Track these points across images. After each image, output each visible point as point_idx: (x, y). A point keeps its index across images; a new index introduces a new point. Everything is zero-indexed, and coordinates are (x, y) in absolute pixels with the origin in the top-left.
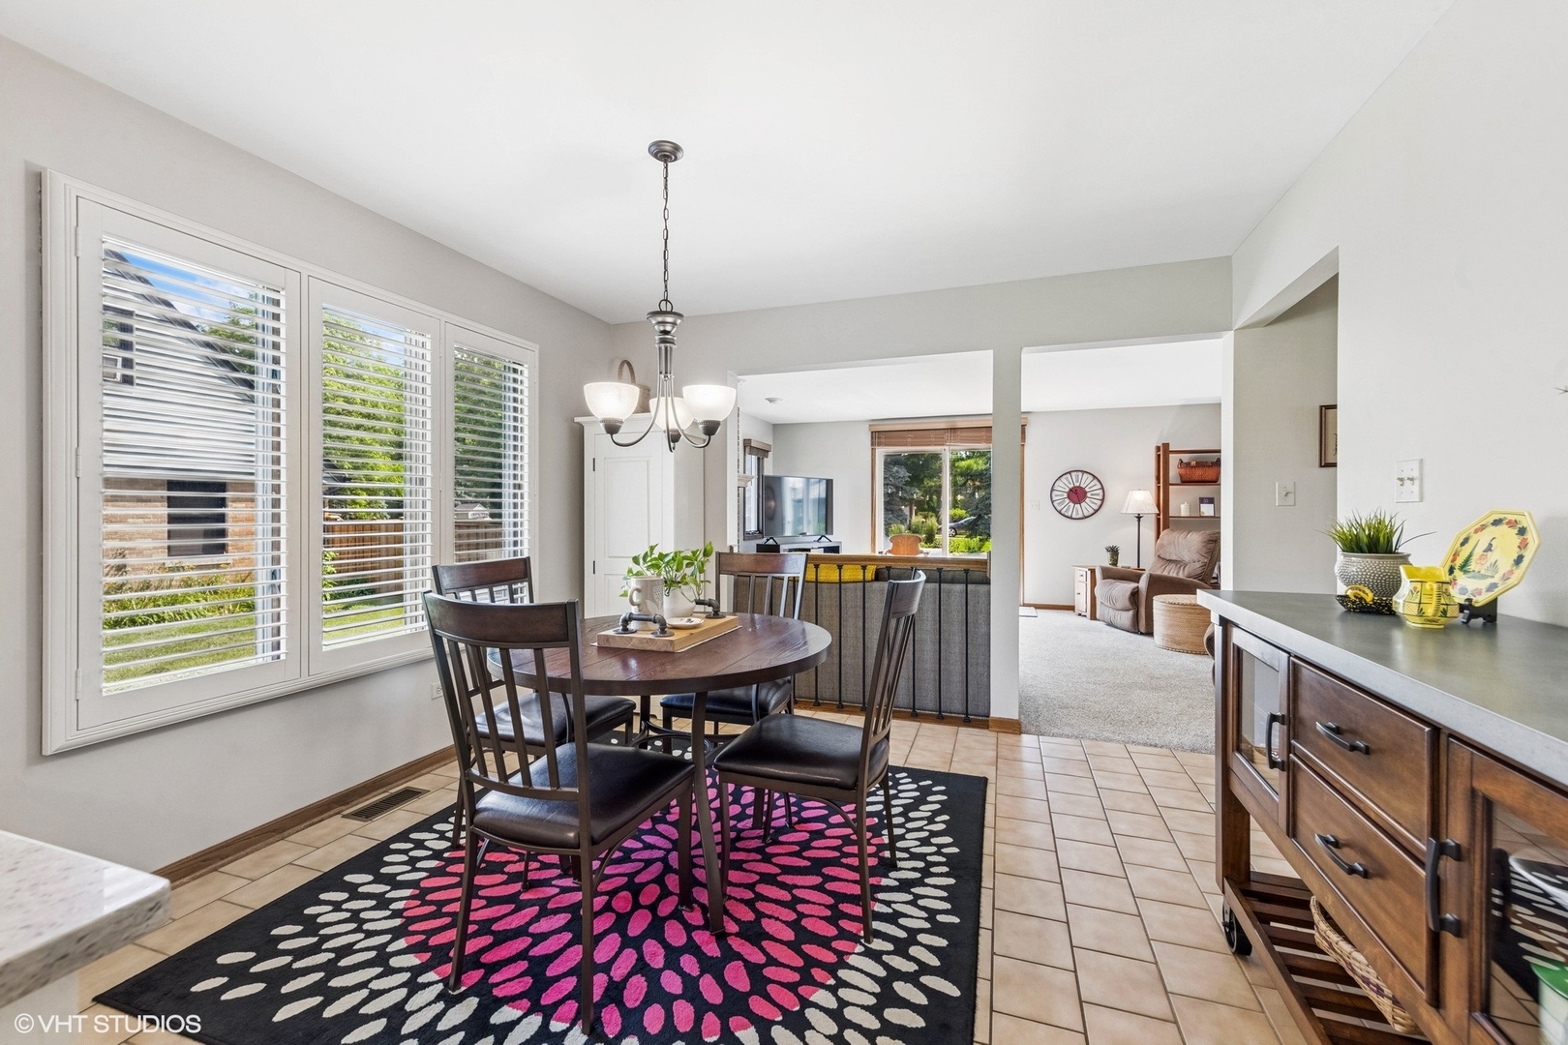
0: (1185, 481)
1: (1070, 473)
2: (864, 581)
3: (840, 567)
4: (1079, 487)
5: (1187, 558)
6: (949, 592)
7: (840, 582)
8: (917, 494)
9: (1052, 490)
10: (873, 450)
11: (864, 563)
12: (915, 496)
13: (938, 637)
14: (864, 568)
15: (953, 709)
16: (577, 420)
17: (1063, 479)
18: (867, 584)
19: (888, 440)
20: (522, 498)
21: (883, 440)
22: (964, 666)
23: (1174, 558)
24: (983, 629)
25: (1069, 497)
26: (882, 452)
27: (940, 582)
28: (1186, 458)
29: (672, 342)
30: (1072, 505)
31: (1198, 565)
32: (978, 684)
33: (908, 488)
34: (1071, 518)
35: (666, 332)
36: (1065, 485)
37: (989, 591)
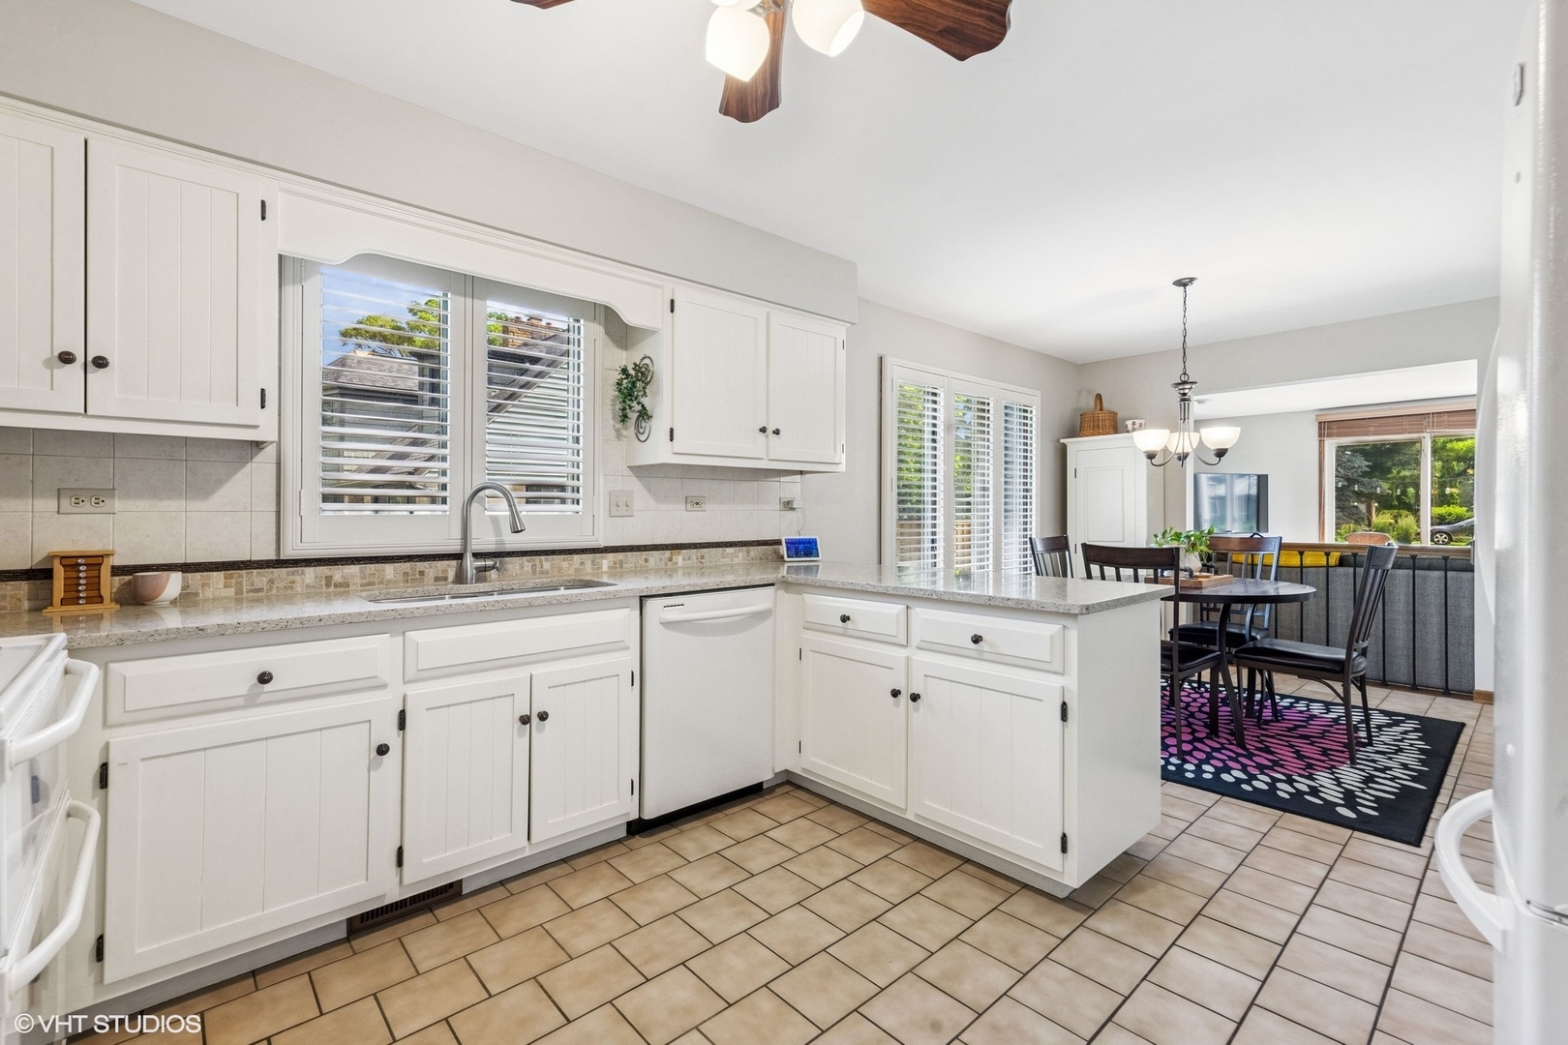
2: (1328, 566)
3: (1301, 554)
6: (1424, 578)
7: (1302, 567)
8: (1383, 487)
10: (1321, 444)
11: (1327, 550)
12: (1379, 490)
13: (1412, 618)
14: (1328, 554)
15: (1430, 684)
16: (1062, 441)
18: (1330, 569)
19: (1340, 430)
20: (1031, 498)
21: (1335, 431)
22: (1444, 645)
24: (1466, 612)
26: (1331, 445)
27: (1414, 569)
29: (1189, 400)
32: (1461, 662)
33: (1366, 480)
35: (1185, 394)
37: (1473, 578)
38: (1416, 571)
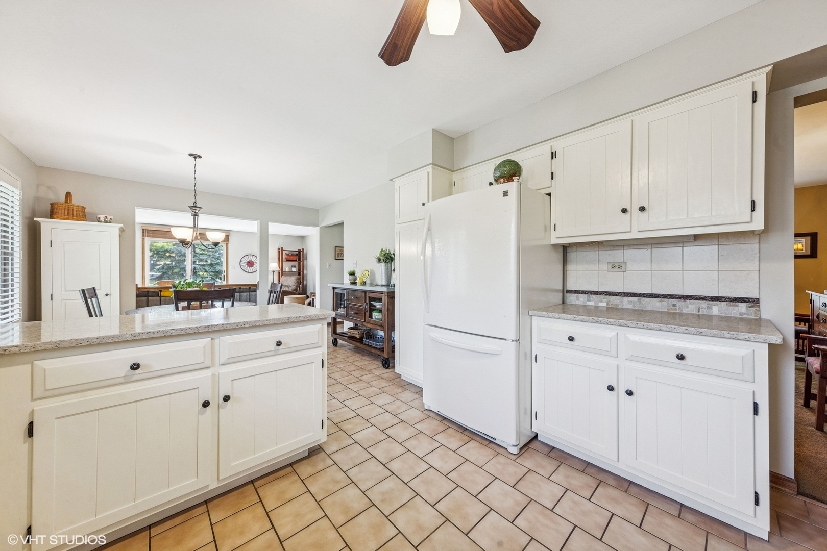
0: (287, 260)
1: (247, 255)
4: (251, 261)
5: (291, 285)
9: (241, 262)
10: (143, 239)
16: (31, 218)
17: (245, 257)
21: (150, 234)
23: (287, 285)
25: (247, 264)
26: (149, 240)
28: (287, 252)
30: (248, 267)
31: (294, 286)
34: (248, 272)
35: (195, 212)
36: (246, 260)
37: (256, 295)
38: (241, 294)
